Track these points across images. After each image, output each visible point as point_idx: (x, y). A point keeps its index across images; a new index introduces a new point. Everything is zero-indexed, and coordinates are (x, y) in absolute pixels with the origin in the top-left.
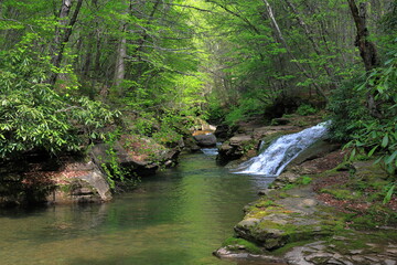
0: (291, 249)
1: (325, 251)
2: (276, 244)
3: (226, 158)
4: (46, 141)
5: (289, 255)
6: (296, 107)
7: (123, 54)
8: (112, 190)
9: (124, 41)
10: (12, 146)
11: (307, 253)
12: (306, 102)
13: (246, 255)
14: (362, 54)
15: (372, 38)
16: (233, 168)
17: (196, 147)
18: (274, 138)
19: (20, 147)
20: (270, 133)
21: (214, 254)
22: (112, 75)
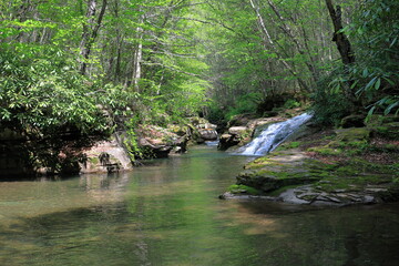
0: (285, 191)
1: (313, 191)
2: (272, 186)
3: (226, 145)
4: (77, 117)
5: (282, 195)
6: (283, 102)
7: (139, 58)
8: (133, 163)
9: (140, 46)
10: (49, 121)
11: (298, 193)
12: (292, 97)
13: (247, 197)
14: (339, 48)
15: (346, 30)
16: (232, 151)
17: (200, 140)
18: (266, 126)
19: (56, 122)
20: (262, 123)
21: (221, 197)
22: (131, 74)
